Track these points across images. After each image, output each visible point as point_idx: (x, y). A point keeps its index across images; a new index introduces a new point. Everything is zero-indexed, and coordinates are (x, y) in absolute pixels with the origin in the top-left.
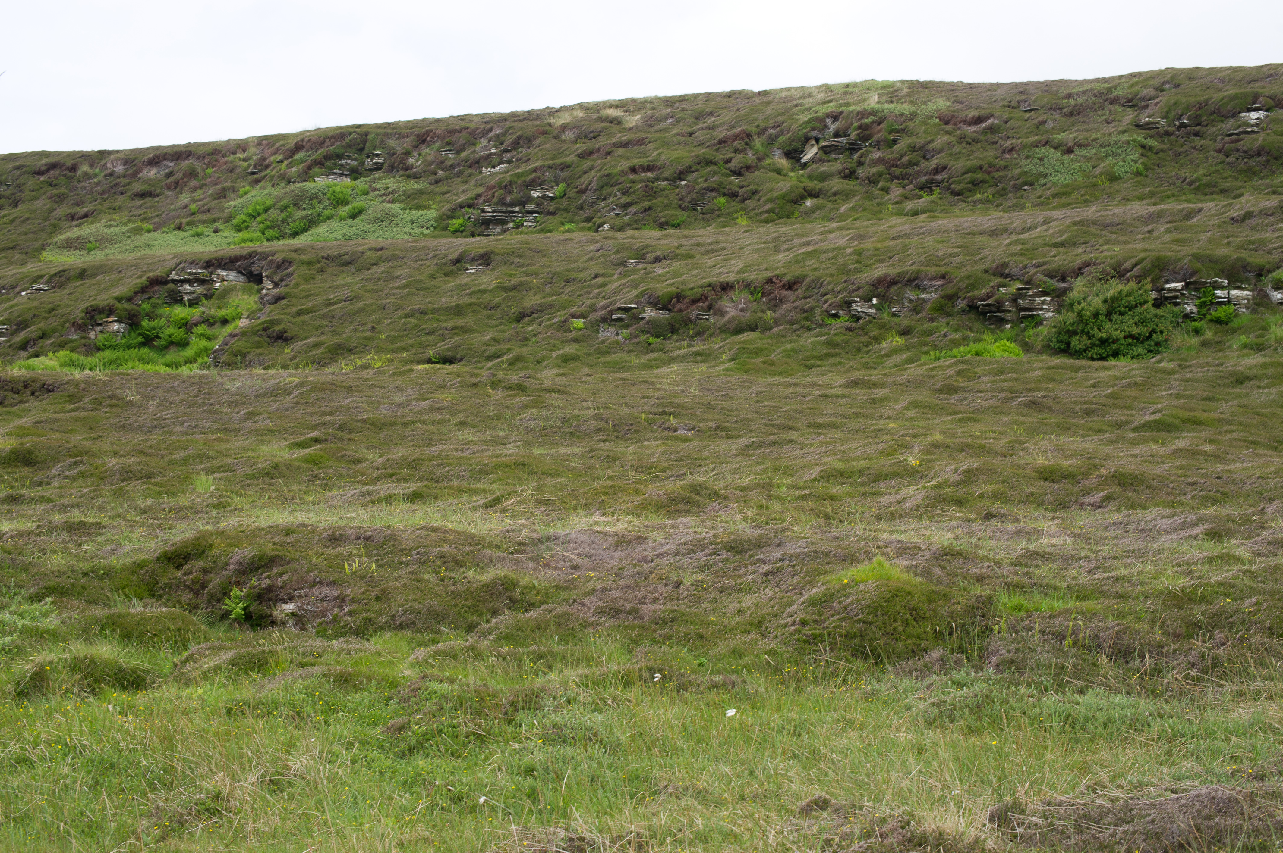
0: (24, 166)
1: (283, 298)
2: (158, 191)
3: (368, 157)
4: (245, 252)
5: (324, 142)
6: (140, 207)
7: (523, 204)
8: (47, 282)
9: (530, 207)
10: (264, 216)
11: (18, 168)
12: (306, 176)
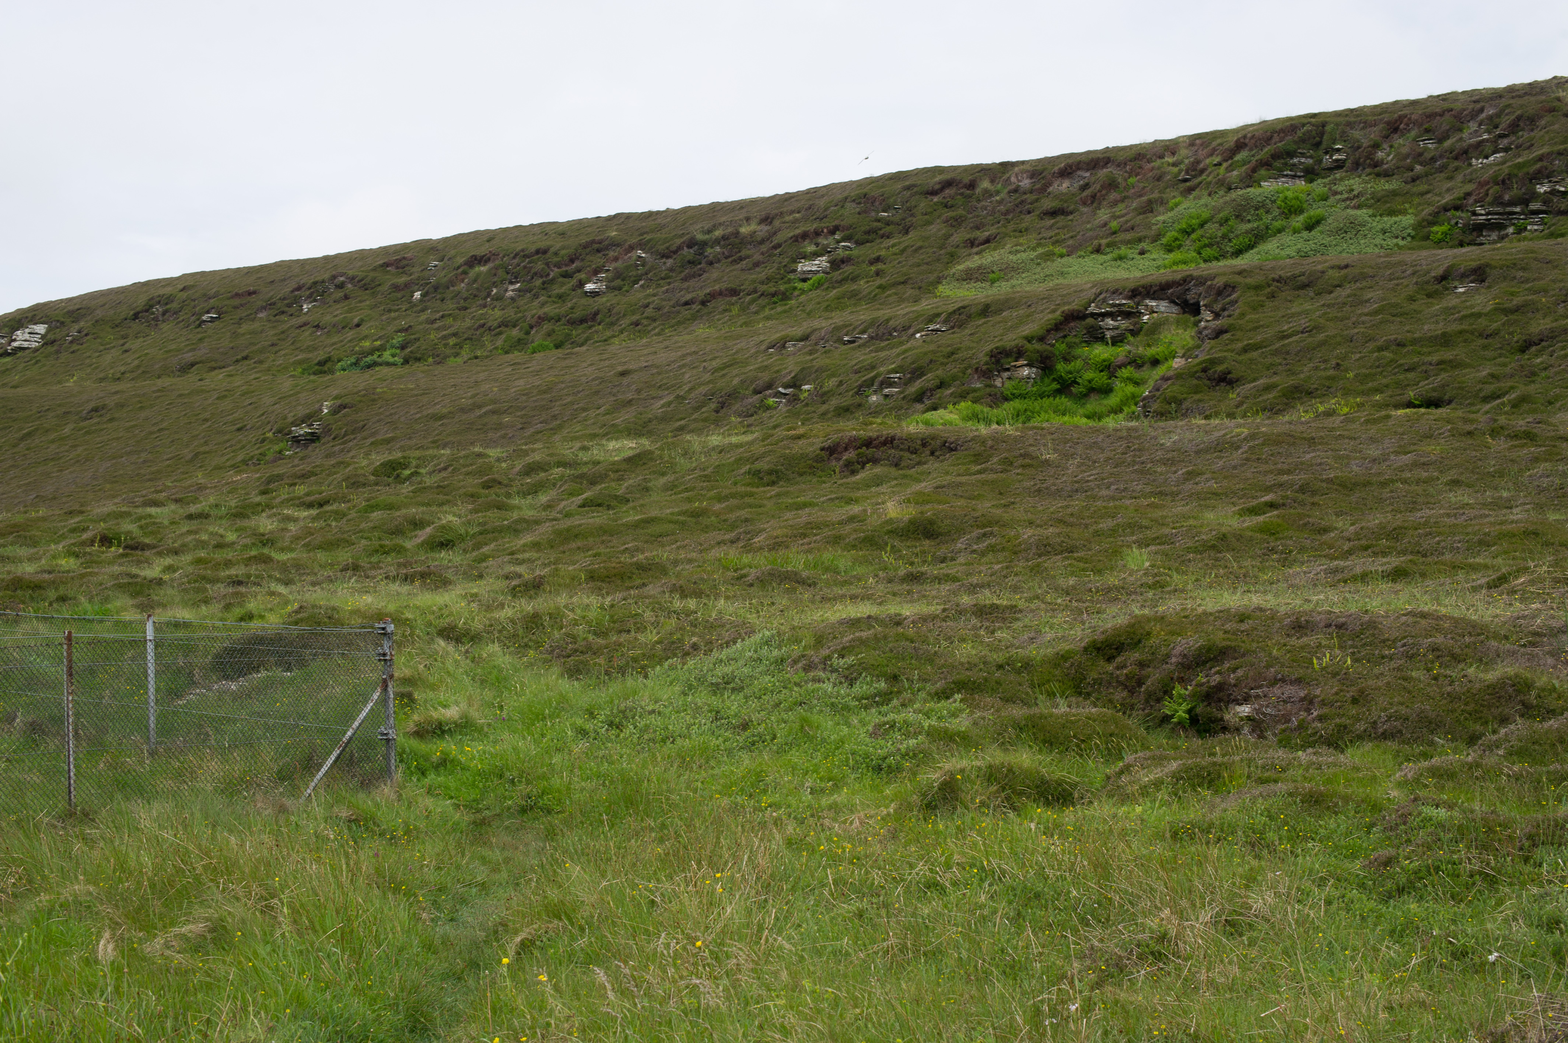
0: (915, 186)
1: (1226, 332)
2: (1072, 208)
3: (1326, 153)
4: (1178, 277)
5: (1271, 138)
6: (1051, 227)
7: (1525, 202)
8: (945, 322)
9: (1534, 206)
10: (1199, 232)
11: (908, 188)
12: (1250, 180)
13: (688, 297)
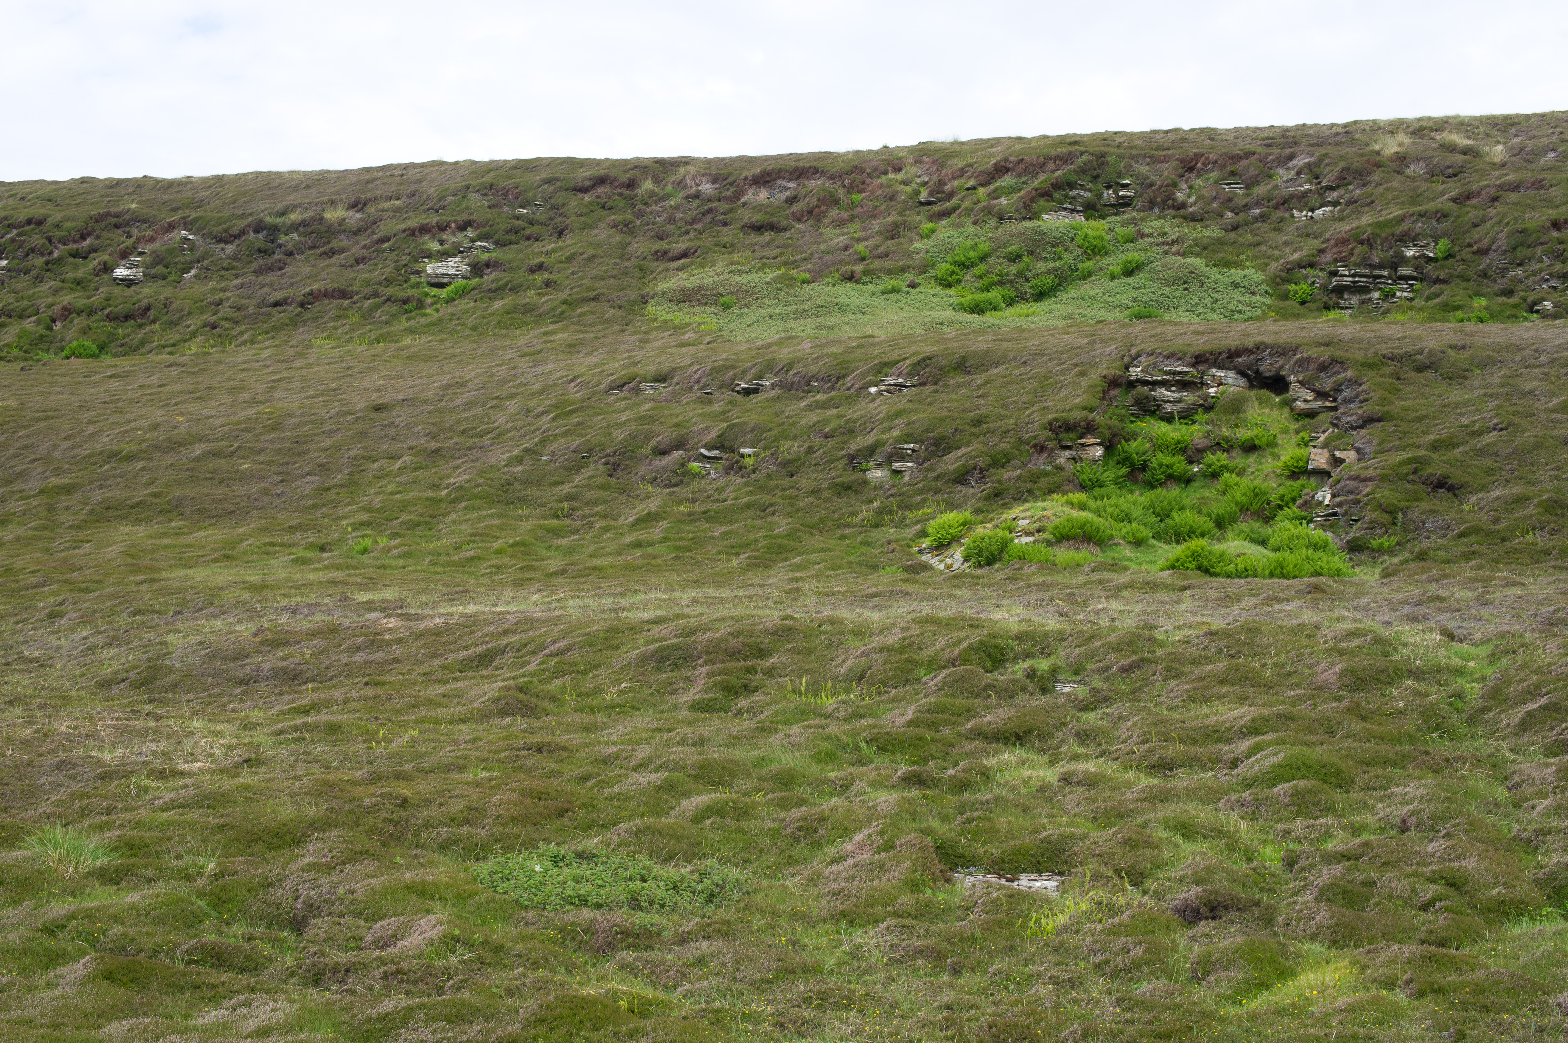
2: (784, 223)
3: (1108, 187)
4: (1250, 343)
5: (1043, 165)
7: (1394, 267)
8: (910, 375)
9: (1405, 271)
10: (983, 267)
13: (278, 296)
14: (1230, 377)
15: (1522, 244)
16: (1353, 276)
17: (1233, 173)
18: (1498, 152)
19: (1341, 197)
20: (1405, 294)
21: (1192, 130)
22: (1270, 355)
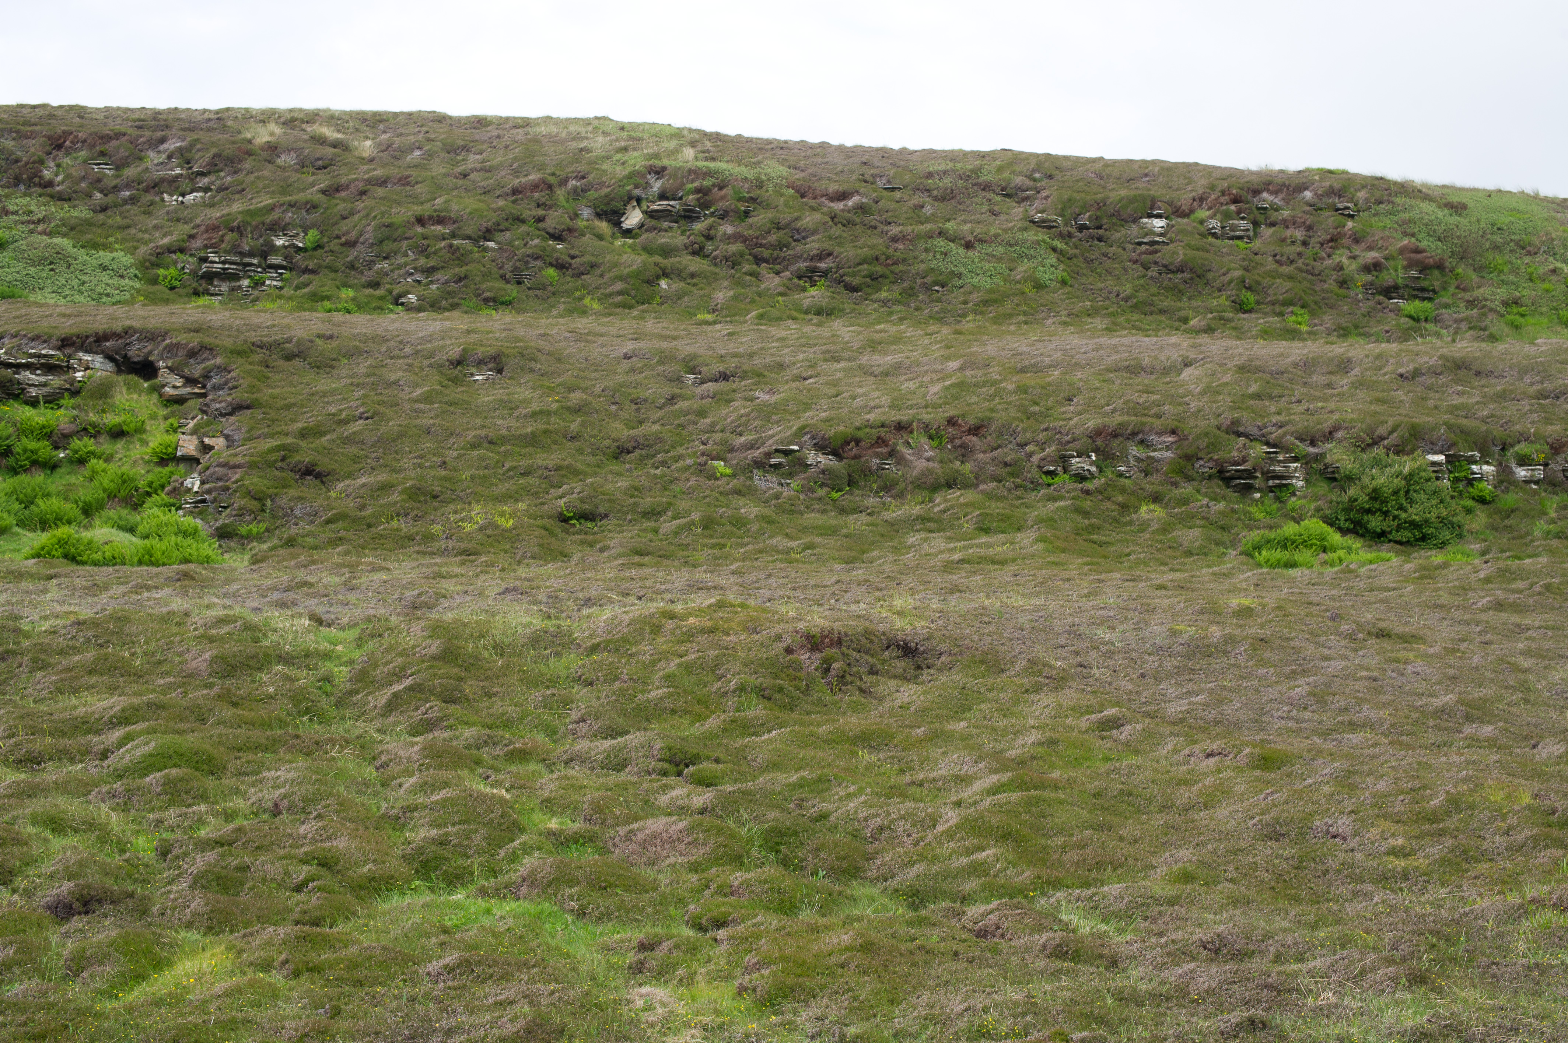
7: (264, 255)
9: (273, 259)
14: (98, 361)
15: (388, 238)
16: (224, 263)
17: (103, 154)
18: (366, 147)
19: (212, 183)
20: (275, 283)
21: (61, 107)
22: (138, 339)
